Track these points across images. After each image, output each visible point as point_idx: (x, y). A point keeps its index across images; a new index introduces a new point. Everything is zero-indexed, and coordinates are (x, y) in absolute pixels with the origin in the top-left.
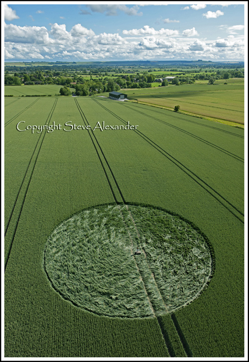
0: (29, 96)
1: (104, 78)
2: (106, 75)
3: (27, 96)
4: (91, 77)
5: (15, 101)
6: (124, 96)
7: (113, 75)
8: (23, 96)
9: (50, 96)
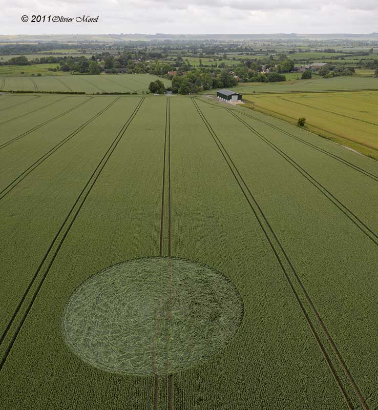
0: (107, 94)
1: (219, 63)
2: (225, 57)
3: (103, 94)
4: (201, 62)
5: (87, 101)
6: (237, 96)
7: (234, 59)
8: (98, 93)
9: (136, 94)
